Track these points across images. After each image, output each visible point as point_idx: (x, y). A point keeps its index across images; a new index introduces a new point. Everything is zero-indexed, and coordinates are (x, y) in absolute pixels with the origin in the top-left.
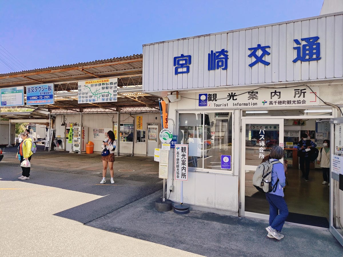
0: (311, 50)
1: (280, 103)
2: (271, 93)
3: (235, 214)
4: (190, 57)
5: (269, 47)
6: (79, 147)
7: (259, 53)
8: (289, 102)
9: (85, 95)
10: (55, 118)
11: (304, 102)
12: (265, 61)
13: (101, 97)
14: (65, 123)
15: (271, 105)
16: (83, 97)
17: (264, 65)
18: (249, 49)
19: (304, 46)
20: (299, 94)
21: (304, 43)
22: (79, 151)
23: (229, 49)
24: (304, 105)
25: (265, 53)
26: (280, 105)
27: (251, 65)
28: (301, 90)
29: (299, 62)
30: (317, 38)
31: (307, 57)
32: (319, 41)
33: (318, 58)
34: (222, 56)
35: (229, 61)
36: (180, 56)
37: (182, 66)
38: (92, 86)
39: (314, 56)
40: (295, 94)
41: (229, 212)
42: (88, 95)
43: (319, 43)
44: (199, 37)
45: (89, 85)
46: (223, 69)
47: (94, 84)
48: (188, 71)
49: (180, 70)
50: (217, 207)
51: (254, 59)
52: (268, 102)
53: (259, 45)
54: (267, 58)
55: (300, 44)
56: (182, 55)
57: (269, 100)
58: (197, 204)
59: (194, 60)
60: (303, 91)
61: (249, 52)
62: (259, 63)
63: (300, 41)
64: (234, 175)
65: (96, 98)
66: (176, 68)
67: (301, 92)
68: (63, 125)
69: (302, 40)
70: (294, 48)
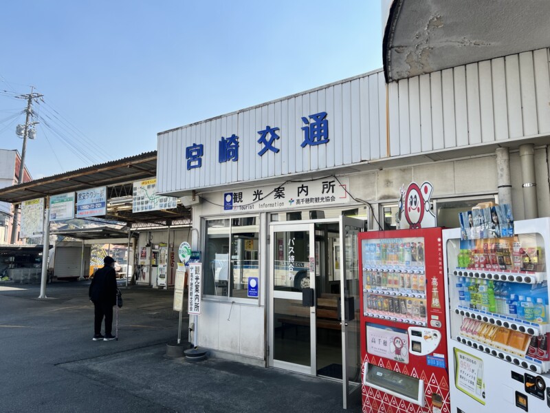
0: (319, 129)
1: (307, 200)
2: (299, 188)
3: (262, 363)
4: (202, 146)
5: (278, 129)
6: (165, 279)
7: (269, 137)
8: (317, 200)
9: (141, 201)
10: (138, 235)
11: (333, 198)
12: (274, 148)
13: (159, 203)
14: (150, 243)
15: (298, 205)
16: (139, 203)
17: (273, 153)
18: (259, 133)
19: (313, 125)
20: (327, 188)
21: (312, 121)
22: (165, 284)
23: (239, 134)
24: (333, 202)
25: (275, 137)
26: (307, 205)
27: (261, 154)
28: (330, 183)
29: (308, 146)
30: (325, 115)
31: (316, 140)
32: (327, 118)
33: (327, 141)
34: (233, 144)
35: (240, 150)
36: (192, 145)
37: (194, 158)
38: (149, 187)
39: (323, 138)
40: (324, 188)
41: (255, 360)
42: (144, 200)
43: (327, 121)
44: (211, 120)
45: (146, 186)
46: (234, 160)
47: (151, 184)
48: (200, 165)
49: (193, 164)
50: (242, 352)
51: (264, 146)
52: (296, 201)
53: (268, 127)
54: (276, 144)
55: (308, 123)
56: (195, 145)
57: (295, 198)
58: (221, 349)
59: (206, 150)
60: (331, 184)
61: (259, 137)
62: (269, 150)
63: (308, 118)
64: (260, 306)
65: (153, 203)
66: (188, 161)
67: (330, 186)
68: (148, 246)
69: (311, 117)
70: (303, 129)
